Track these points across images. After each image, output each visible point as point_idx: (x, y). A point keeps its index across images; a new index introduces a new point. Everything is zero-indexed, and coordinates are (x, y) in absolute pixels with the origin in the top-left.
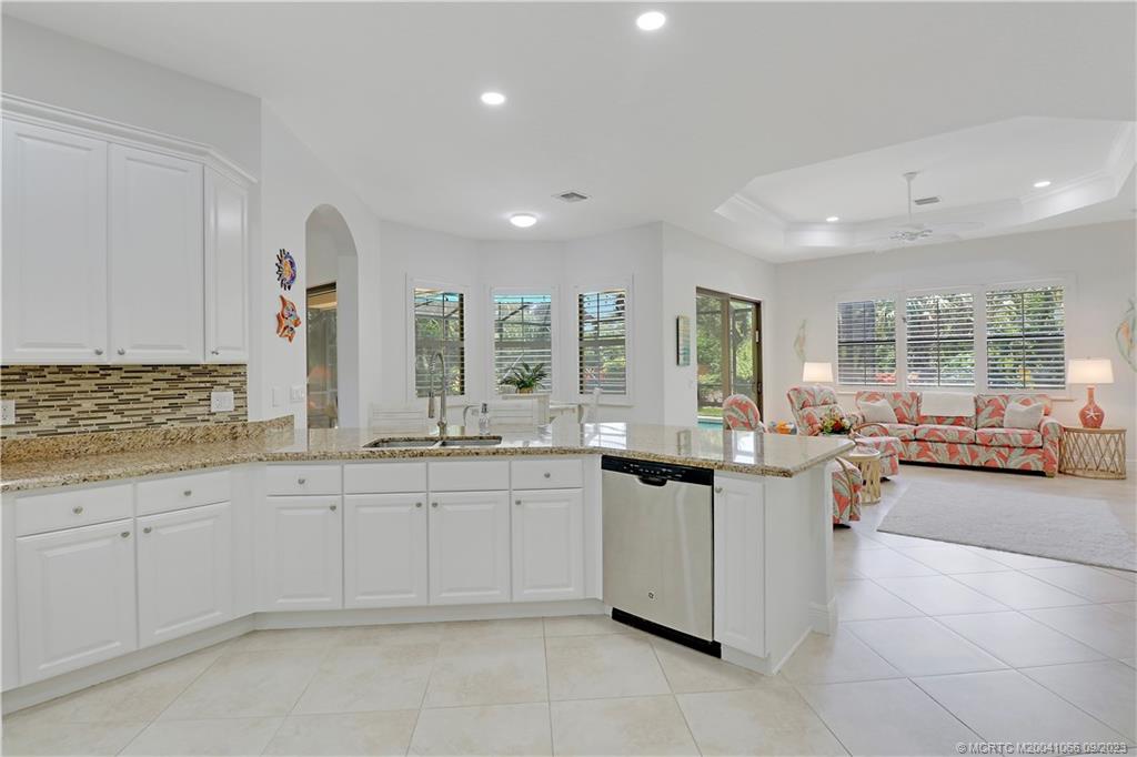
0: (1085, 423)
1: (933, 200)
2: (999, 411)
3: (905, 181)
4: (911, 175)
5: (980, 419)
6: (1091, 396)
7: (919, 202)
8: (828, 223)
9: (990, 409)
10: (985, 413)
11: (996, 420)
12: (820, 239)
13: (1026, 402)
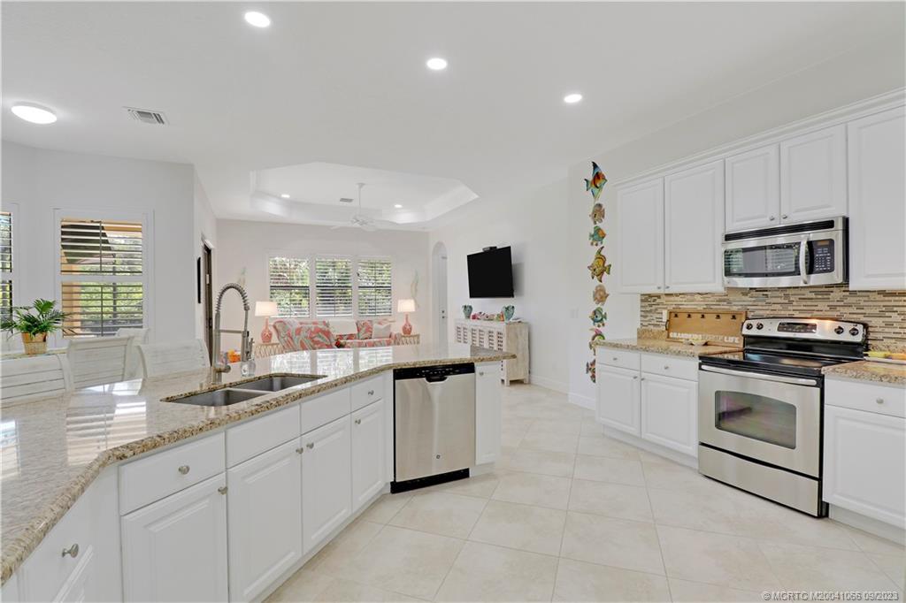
0: (405, 332)
1: (350, 200)
2: (369, 329)
3: (357, 186)
4: (361, 185)
5: (360, 334)
6: (407, 319)
7: (343, 200)
8: (280, 198)
9: (364, 329)
10: (362, 331)
11: (368, 334)
12: (272, 209)
13: (380, 323)
